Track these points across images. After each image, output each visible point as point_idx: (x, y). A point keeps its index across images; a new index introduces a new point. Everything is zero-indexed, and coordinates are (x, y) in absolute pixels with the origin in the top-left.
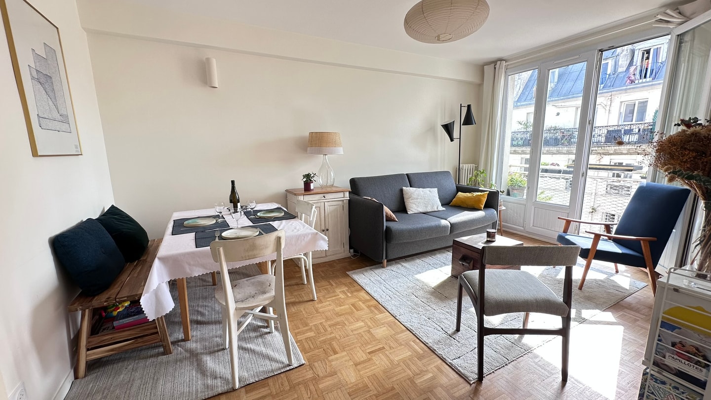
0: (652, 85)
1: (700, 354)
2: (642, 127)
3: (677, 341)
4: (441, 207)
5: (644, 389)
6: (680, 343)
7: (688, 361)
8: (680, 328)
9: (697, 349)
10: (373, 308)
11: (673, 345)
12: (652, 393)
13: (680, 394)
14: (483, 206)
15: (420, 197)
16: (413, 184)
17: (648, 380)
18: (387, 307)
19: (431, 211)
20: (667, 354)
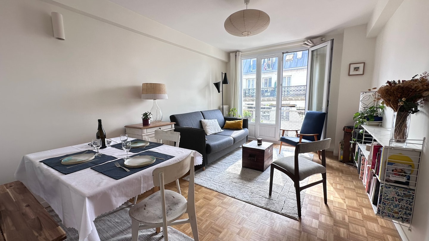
0: (272, 72)
1: (403, 172)
2: (271, 89)
3: (394, 169)
4: (221, 130)
5: (382, 193)
6: (395, 169)
7: (398, 176)
8: (395, 163)
9: (402, 170)
10: (218, 197)
11: (393, 171)
12: (386, 193)
13: (396, 190)
14: (242, 127)
15: (211, 125)
16: (205, 117)
17: (384, 188)
18: (225, 193)
19: (217, 132)
20: (391, 175)
